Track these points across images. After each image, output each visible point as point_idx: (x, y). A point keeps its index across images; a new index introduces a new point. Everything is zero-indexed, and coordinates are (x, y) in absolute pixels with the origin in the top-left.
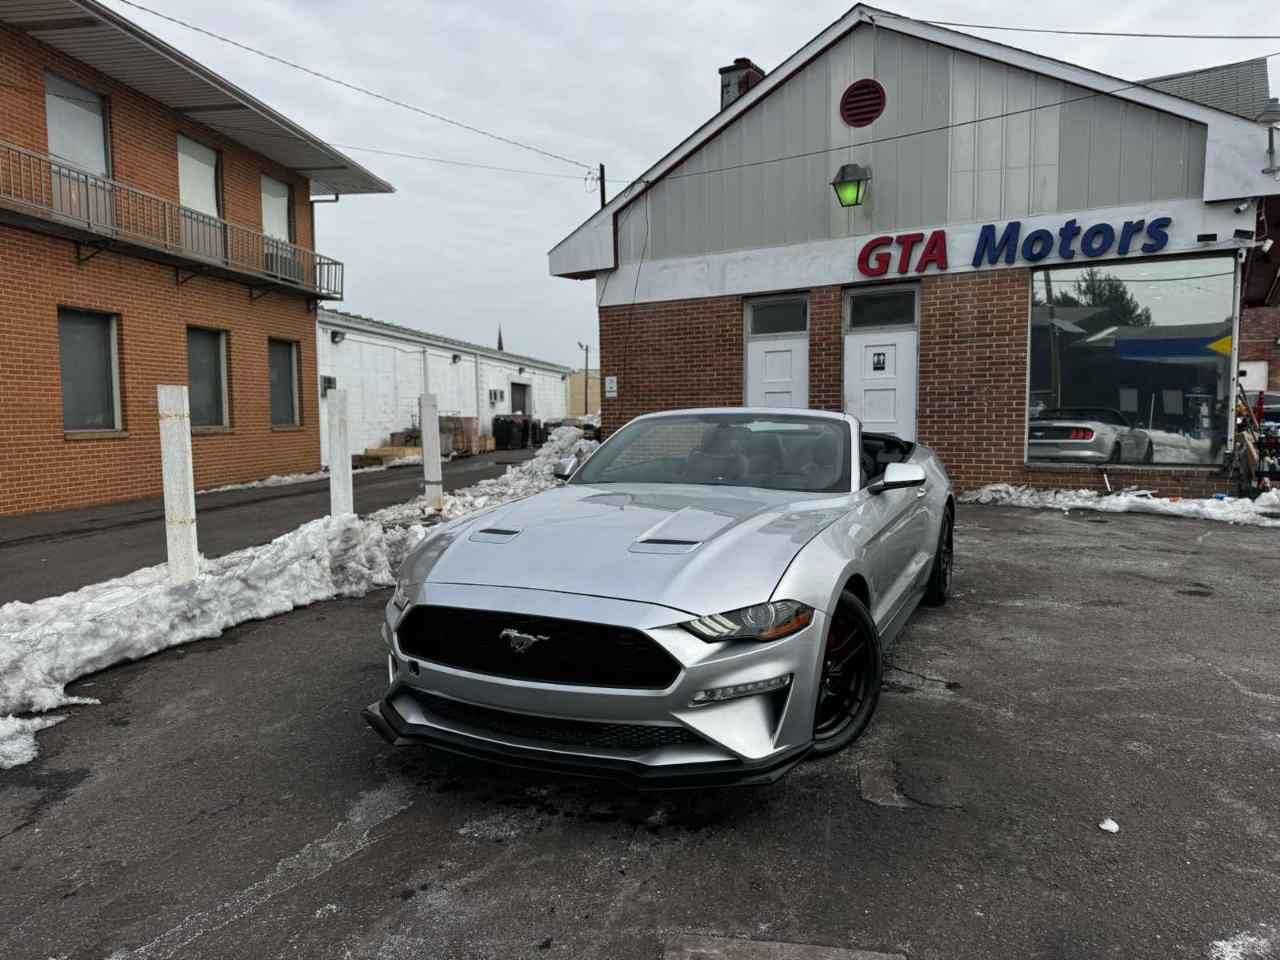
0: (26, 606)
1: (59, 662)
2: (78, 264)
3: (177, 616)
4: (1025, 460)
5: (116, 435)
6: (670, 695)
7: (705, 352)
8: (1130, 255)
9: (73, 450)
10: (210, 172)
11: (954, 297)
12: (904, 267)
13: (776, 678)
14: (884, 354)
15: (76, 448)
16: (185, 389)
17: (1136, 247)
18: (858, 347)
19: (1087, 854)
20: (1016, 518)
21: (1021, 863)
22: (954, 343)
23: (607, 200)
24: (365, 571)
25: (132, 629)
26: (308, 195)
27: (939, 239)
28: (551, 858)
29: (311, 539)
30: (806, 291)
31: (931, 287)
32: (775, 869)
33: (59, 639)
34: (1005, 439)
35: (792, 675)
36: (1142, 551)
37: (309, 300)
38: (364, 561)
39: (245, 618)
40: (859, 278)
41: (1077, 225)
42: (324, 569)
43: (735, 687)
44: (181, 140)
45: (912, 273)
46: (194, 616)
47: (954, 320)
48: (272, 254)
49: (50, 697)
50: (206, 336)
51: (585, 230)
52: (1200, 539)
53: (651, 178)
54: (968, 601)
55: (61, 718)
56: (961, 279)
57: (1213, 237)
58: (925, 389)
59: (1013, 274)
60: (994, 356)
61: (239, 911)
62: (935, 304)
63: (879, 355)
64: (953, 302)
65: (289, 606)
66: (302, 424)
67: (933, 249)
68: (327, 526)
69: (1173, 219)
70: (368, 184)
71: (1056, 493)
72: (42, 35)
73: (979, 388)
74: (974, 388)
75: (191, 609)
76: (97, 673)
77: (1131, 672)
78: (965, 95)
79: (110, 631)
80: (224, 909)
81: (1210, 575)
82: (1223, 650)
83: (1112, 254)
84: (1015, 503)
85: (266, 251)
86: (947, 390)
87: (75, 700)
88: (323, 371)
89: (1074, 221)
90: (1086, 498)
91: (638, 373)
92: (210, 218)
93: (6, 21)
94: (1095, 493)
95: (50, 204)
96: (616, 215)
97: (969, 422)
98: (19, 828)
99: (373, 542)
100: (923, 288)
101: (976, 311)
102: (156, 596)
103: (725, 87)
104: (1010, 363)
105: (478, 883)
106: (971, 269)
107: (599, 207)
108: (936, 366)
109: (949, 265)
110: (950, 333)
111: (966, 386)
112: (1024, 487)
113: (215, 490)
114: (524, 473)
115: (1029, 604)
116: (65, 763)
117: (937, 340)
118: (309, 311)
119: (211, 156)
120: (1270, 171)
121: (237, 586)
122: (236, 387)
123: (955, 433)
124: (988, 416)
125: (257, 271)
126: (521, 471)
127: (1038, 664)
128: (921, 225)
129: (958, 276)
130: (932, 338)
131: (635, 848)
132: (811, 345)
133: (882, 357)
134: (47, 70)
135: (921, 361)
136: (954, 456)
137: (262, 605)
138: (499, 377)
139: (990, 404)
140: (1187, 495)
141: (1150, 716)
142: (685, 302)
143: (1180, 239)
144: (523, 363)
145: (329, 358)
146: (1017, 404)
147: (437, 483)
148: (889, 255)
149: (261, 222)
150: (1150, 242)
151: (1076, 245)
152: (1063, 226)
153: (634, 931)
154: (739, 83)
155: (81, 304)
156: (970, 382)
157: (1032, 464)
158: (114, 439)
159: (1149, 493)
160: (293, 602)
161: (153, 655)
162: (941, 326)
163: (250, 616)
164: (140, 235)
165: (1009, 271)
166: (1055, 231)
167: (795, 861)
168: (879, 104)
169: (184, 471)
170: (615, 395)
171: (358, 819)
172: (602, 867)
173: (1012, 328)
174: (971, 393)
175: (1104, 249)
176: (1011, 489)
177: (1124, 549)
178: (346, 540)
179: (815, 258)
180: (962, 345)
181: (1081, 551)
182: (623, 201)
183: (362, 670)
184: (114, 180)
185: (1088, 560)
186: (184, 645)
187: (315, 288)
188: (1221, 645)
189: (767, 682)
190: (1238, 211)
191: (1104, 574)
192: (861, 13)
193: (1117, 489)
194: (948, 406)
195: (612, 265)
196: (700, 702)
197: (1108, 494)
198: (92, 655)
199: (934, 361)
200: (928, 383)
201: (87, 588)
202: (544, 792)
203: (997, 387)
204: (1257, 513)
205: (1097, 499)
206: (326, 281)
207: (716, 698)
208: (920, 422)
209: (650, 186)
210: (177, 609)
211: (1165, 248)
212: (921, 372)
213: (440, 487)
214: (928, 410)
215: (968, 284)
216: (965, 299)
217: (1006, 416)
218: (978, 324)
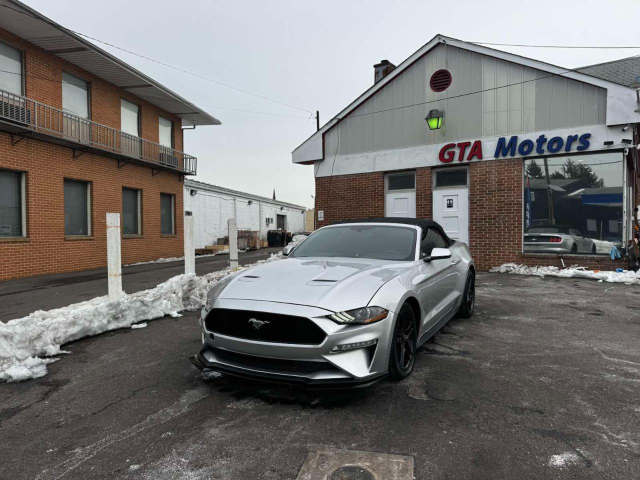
0: (44, 312)
1: (58, 335)
2: (74, 158)
3: (111, 317)
4: (523, 251)
5: (88, 238)
6: (321, 348)
7: (366, 198)
8: (571, 152)
9: (69, 245)
10: (135, 115)
11: (486, 172)
12: (461, 158)
13: (370, 341)
14: (452, 200)
15: (69, 244)
16: (119, 214)
17: (574, 148)
18: (439, 196)
19: (506, 420)
20: (516, 280)
21: (474, 423)
22: (486, 194)
23: (320, 128)
24: (199, 300)
25: (91, 321)
26: (181, 126)
27: (478, 145)
28: (266, 417)
29: (174, 285)
30: (414, 169)
31: (474, 168)
32: (363, 423)
33: (59, 325)
34: (512, 241)
35: (377, 340)
36: (575, 296)
37: (181, 175)
38: (198, 295)
39: (142, 319)
40: (440, 163)
41: (545, 137)
42: (179, 298)
43: (351, 344)
44: (122, 102)
45: (465, 161)
46: (119, 317)
47: (486, 183)
48: (163, 154)
49: (54, 350)
50: (132, 192)
51: (309, 141)
52: (606, 290)
53: (340, 117)
54: (482, 316)
55: (57, 359)
56: (489, 164)
57: (612, 143)
58: (473, 216)
59: (515, 161)
60: (506, 200)
61: (130, 434)
62: (477, 176)
63: (450, 200)
64: (486, 175)
65: (163, 315)
66: (175, 234)
67: (475, 149)
68: (182, 279)
69: (592, 134)
70: (208, 120)
71: (538, 268)
72: (60, 55)
73: (499, 216)
74: (496, 216)
75: (117, 314)
76: (75, 341)
77: (552, 348)
78: (490, 75)
79: (81, 322)
80: (123, 433)
81: (606, 307)
82: (600, 339)
83: (563, 151)
84: (517, 272)
85: (160, 152)
86: (483, 217)
87: (64, 352)
88: (186, 208)
89: (543, 136)
90: (552, 270)
91: (333, 209)
92: (135, 137)
93: (46, 49)
94: (557, 268)
95: (62, 132)
96: (324, 135)
97: (494, 233)
98: (38, 402)
99: (203, 287)
100: (470, 168)
101: (497, 179)
102: (101, 308)
103: (376, 74)
104: (514, 204)
105: (233, 426)
106: (494, 159)
107: (316, 130)
108: (477, 206)
109: (483, 157)
110: (484, 190)
111: (493, 215)
112: (522, 265)
113: (133, 264)
114: (279, 257)
115: (511, 318)
116: (60, 376)
117: (478, 193)
118: (180, 181)
119: (136, 108)
120: (638, 111)
121: (138, 304)
122: (144, 216)
123: (487, 238)
124: (503, 230)
125: (156, 161)
126: (277, 256)
127: (508, 344)
128: (470, 138)
129: (488, 162)
130: (475, 192)
131: (303, 414)
132: (417, 195)
134: (64, 71)
135: (470, 203)
136: (488, 249)
137: (150, 313)
138: (271, 212)
139: (504, 224)
140: (603, 269)
141: (555, 367)
142: (356, 175)
143: (596, 144)
144: (283, 205)
145: (189, 202)
146: (518, 224)
147: (236, 260)
148: (454, 152)
149: (159, 139)
150: (581, 145)
151: (545, 147)
152: (538, 138)
153: (297, 445)
154: (383, 71)
155: (75, 177)
156: (495, 213)
157: (526, 254)
158: (86, 240)
159: (583, 268)
160: (164, 313)
161: (100, 334)
162: (480, 186)
163: (144, 319)
164: (102, 145)
165: (512, 160)
166: (534, 141)
167: (373, 420)
168: (449, 81)
169: (117, 252)
170: (323, 219)
171: (184, 401)
172: (287, 421)
173: (514, 187)
174: (495, 219)
176: (515, 266)
177: (566, 295)
178: (190, 285)
179: (419, 154)
180: (490, 195)
181: (544, 295)
182: (327, 128)
183: (193, 342)
184: (91, 120)
185: (546, 299)
186: (113, 330)
187: (183, 169)
188: (600, 337)
189: (366, 342)
190: (623, 130)
191: (553, 305)
192: (440, 39)
193: (568, 266)
194: (484, 225)
195: (321, 158)
196: (335, 351)
197: (563, 268)
198: (73, 333)
199: (477, 203)
200: (474, 214)
201: (72, 305)
202: (267, 392)
203: (508, 216)
204: (637, 278)
205: (558, 271)
206: (188, 166)
207: (342, 349)
208: (470, 233)
209: (340, 121)
210: (111, 314)
211: (589, 148)
212: (470, 208)
213: (237, 262)
214: (474, 227)
215: (492, 166)
216: (491, 173)
217: (512, 230)
218: (498, 185)
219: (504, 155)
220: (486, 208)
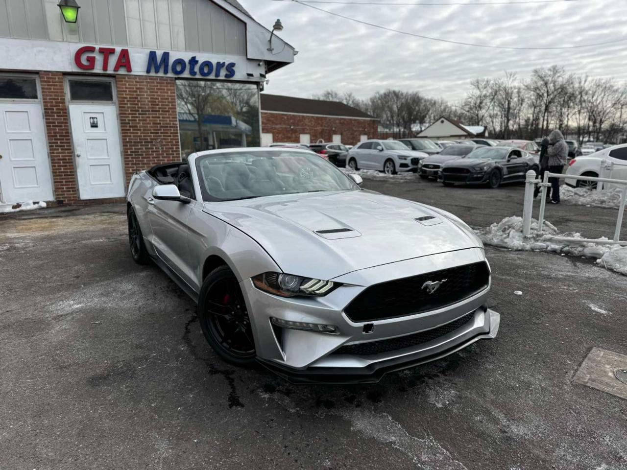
8: (220, 78)
11: (137, 88)
14: (96, 118)
17: (222, 75)
22: (139, 114)
27: (125, 54)
30: (37, 73)
31: (122, 81)
40: (76, 69)
41: (197, 59)
45: (110, 71)
47: (138, 101)
56: (139, 79)
57: (252, 75)
58: (126, 139)
59: (167, 80)
60: (162, 122)
62: (126, 91)
63: (93, 118)
64: (136, 92)
67: (122, 60)
69: (236, 65)
73: (156, 139)
74: (154, 139)
83: (212, 77)
86: (138, 140)
89: (195, 57)
97: (153, 158)
100: (116, 81)
101: (149, 97)
104: (170, 127)
106: (145, 74)
108: (130, 127)
109: (133, 70)
110: (137, 109)
111: (149, 138)
117: (130, 112)
120: (270, 50)
123: (145, 164)
124: (162, 154)
128: (112, 44)
129: (137, 77)
130: (125, 110)
132: (44, 109)
133: (95, 120)
135: (122, 123)
139: (162, 148)
143: (239, 75)
146: (175, 148)
148: (94, 58)
150: (228, 73)
151: (197, 69)
152: (190, 58)
156: (151, 136)
162: (131, 104)
165: (165, 78)
166: (187, 60)
173: (169, 108)
174: (152, 142)
175: (209, 73)
179: (40, 51)
180: (144, 116)
190: (259, 65)
194: (140, 149)
199: (129, 123)
200: (127, 136)
203: (165, 139)
208: (124, 158)
211: (234, 77)
212: (122, 130)
214: (129, 151)
215: (143, 82)
216: (143, 90)
217: (171, 154)
218: (152, 105)
219: (157, 71)
220: (140, 130)
